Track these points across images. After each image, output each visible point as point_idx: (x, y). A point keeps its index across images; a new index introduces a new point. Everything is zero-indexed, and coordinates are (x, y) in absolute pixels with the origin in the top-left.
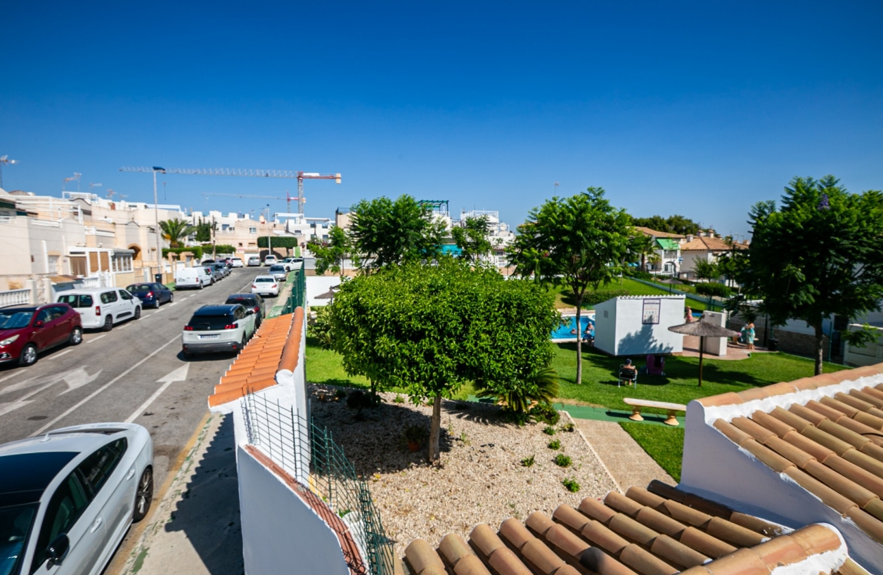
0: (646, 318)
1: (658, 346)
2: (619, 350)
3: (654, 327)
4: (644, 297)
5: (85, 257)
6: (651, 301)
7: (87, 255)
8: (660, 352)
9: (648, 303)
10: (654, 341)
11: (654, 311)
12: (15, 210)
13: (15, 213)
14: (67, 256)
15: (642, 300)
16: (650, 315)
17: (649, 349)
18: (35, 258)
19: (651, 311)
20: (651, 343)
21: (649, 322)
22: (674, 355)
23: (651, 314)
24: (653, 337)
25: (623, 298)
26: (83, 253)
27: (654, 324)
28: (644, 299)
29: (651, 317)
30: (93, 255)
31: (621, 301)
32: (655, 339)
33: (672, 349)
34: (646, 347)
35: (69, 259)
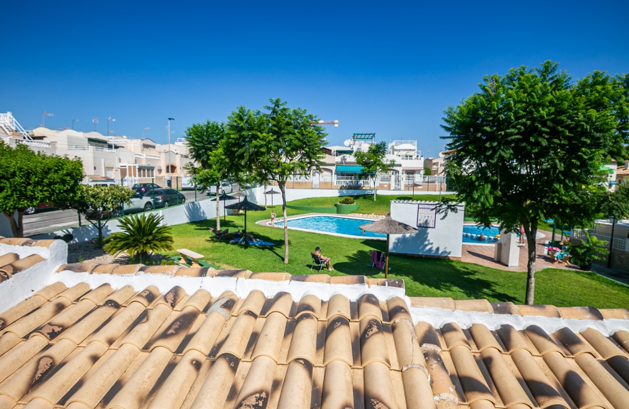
0: (421, 222)
1: (434, 249)
2: (394, 248)
3: (429, 230)
4: (419, 202)
5: (126, 169)
6: (426, 206)
7: (127, 168)
8: (436, 255)
9: (423, 208)
10: (429, 244)
11: (430, 216)
12: (107, 145)
13: (107, 146)
14: (118, 168)
15: (417, 205)
16: (425, 220)
17: (425, 250)
18: (96, 168)
19: (427, 216)
20: (427, 245)
21: (425, 226)
22: (451, 259)
23: (426, 218)
24: (429, 240)
25: (397, 202)
26: (126, 166)
27: (430, 227)
28: (419, 204)
29: (426, 221)
30: (130, 167)
31: (395, 204)
32: (431, 242)
33: (450, 253)
34: (421, 248)
35: (119, 170)
